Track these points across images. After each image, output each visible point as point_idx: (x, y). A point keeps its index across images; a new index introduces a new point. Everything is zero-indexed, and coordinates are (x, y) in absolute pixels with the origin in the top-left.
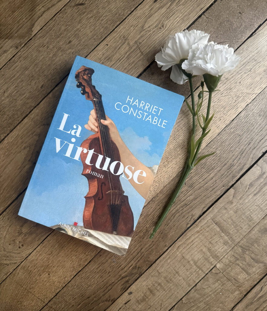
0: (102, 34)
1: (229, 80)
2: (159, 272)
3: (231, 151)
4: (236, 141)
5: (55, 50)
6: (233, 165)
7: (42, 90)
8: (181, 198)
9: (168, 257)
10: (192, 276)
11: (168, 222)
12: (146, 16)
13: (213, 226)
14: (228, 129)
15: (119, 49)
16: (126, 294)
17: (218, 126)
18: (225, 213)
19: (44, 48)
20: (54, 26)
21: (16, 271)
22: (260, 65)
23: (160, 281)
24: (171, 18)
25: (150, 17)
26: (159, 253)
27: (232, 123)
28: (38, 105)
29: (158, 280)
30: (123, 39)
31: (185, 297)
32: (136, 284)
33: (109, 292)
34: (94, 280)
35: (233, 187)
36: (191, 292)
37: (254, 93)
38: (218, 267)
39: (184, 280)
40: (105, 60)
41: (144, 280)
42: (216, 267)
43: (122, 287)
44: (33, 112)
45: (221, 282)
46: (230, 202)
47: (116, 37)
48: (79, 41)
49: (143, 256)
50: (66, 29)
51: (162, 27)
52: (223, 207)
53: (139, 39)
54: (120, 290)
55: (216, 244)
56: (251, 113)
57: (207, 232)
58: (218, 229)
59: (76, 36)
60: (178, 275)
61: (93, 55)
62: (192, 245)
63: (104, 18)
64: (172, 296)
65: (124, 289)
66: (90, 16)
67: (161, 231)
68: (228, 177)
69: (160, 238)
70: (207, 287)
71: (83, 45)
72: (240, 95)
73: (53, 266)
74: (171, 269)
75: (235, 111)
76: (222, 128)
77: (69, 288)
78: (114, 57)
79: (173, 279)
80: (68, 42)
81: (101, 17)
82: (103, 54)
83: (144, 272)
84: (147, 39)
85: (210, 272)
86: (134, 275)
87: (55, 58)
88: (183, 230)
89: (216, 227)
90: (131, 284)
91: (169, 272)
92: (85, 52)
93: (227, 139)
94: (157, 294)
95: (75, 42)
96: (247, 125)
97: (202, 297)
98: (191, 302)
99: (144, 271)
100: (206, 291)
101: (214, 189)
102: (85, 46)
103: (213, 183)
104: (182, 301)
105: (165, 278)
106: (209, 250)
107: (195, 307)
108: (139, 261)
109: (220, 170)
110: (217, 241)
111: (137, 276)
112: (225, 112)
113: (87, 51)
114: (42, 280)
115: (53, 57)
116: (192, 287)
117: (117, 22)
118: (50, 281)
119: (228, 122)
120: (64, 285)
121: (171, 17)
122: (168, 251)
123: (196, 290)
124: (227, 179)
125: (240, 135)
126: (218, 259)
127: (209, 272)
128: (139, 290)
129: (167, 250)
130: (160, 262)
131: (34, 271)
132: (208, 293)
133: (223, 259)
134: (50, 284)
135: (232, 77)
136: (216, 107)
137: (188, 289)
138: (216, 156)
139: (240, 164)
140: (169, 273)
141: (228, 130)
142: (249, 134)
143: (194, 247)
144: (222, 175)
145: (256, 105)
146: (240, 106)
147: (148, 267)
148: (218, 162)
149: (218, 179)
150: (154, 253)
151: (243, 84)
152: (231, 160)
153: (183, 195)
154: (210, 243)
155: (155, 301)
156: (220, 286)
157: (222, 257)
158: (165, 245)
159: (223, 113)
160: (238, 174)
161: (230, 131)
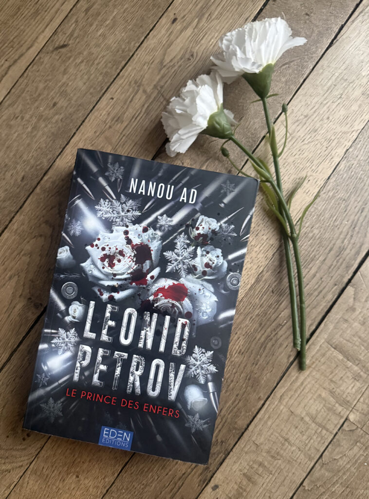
0: (102, 84)
1: (310, 117)
2: (257, 444)
3: (336, 227)
4: (340, 210)
5: (34, 120)
6: (344, 249)
7: (23, 184)
8: (271, 317)
9: (267, 416)
10: (312, 441)
11: (257, 359)
12: (164, 45)
13: (331, 352)
14: (325, 193)
15: (131, 102)
16: (209, 489)
17: (307, 191)
18: (347, 328)
19: (17, 120)
20: (27, 85)
21: (24, 479)
22: (354, 86)
23: (260, 459)
24: (203, 42)
25: (170, 46)
26: (250, 413)
27: (328, 182)
28: (21, 208)
29: (258, 457)
30: (134, 85)
31: (306, 480)
32: (223, 470)
33: (180, 490)
34: (151, 475)
35: (351, 284)
36: (314, 469)
37: (353, 130)
38: (352, 420)
39: (300, 450)
40: (113, 122)
41: (235, 462)
42: (350, 420)
43: (199, 479)
44: (14, 220)
45: (362, 444)
46: (351, 308)
47: (123, 85)
48: (68, 100)
49: (226, 421)
50: (47, 86)
51: (191, 58)
52: (340, 318)
53: (160, 80)
54: (197, 485)
55: (341, 382)
56: (356, 162)
57: (324, 364)
58: (341, 357)
59: (63, 94)
60: (289, 443)
61: (93, 117)
62: (303, 390)
63: (101, 59)
64: (286, 481)
65: (204, 482)
66: (78, 61)
67: (247, 376)
68: (339, 268)
69: (249, 388)
70: (341, 457)
71: (75, 107)
72: (333, 138)
73: (82, 461)
74: (275, 435)
75: (330, 163)
76: (314, 193)
77: (113, 495)
78: (126, 115)
79: (282, 452)
80: (52, 105)
81: (96, 59)
82: (109, 114)
83: (231, 448)
84: (171, 78)
85: (341, 430)
86: (216, 456)
87: (36, 132)
88: (284, 368)
89: (336, 353)
90: (214, 472)
91: (274, 440)
92: (80, 114)
93: (325, 209)
94: (260, 481)
95: (62, 103)
96: (353, 181)
97: (335, 475)
98: (318, 486)
99: (232, 446)
100: (341, 462)
101: (321, 291)
102: (78, 106)
103: (318, 283)
104: (304, 486)
105: (268, 452)
106: (332, 393)
107: (328, 495)
108: (220, 431)
109: (324, 260)
110: (342, 377)
111: (221, 457)
112: (313, 168)
113: (82, 114)
114: (67, 488)
115: (32, 132)
116: (315, 460)
117: (120, 62)
118: (81, 487)
119: (322, 183)
120: (105, 491)
121: (202, 39)
122: (266, 406)
123: (323, 464)
124: (339, 272)
125: (344, 200)
126: (349, 406)
127: (339, 430)
128: (229, 479)
129: (263, 405)
130: (256, 426)
131: (53, 475)
132: (344, 467)
133: (358, 405)
134: (82, 492)
135: (315, 112)
136: (299, 161)
137: (309, 465)
138: (313, 238)
139: (354, 246)
140: (274, 443)
141: (324, 195)
142: (358, 196)
143: (307, 393)
144: (330, 268)
145: (360, 148)
146: (336, 155)
147: (237, 439)
148: (319, 247)
149: (324, 275)
150: (243, 413)
151: (333, 119)
152: (339, 242)
153: (273, 311)
154: (331, 381)
155: (258, 495)
156: (361, 452)
157: (356, 402)
158: (259, 398)
159: (311, 170)
160: (353, 261)
161: (328, 196)
